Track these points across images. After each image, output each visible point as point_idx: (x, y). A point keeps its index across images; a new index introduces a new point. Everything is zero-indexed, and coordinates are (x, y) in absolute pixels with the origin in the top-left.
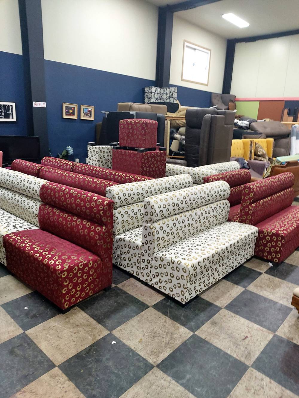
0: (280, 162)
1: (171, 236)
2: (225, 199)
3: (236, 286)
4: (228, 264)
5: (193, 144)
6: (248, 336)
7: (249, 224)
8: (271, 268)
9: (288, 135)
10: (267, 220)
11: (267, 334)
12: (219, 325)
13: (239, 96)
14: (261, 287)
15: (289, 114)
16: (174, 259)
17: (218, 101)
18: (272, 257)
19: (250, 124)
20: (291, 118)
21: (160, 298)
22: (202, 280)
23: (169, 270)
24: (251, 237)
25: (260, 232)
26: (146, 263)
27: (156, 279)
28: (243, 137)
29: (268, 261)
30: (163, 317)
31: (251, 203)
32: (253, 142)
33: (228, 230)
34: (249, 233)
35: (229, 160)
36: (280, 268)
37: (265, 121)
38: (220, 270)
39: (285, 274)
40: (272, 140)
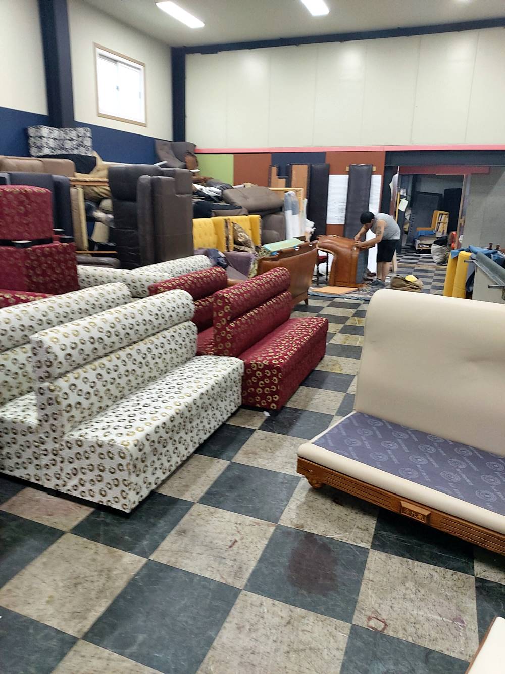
0: (269, 251)
1: (94, 399)
2: (187, 321)
3: (216, 460)
4: (201, 427)
5: (126, 229)
6: (237, 539)
7: (229, 356)
8: (268, 420)
9: (279, 209)
10: (256, 346)
11: (266, 527)
12: (191, 533)
13: (201, 145)
14: (255, 453)
15: (279, 175)
16: (102, 438)
17: (167, 153)
18: (267, 402)
19: (222, 192)
20: (283, 181)
21: (84, 513)
22: (157, 464)
23: (95, 460)
24: (233, 376)
25: (247, 366)
26: (51, 456)
27: (75, 481)
28: (213, 214)
29: (262, 409)
30: (92, 544)
31: (229, 322)
32: (228, 221)
33: (196, 370)
34: (229, 370)
35: (192, 254)
36: (280, 417)
37: (245, 186)
38: (189, 441)
39: (288, 426)
40: (257, 217)
